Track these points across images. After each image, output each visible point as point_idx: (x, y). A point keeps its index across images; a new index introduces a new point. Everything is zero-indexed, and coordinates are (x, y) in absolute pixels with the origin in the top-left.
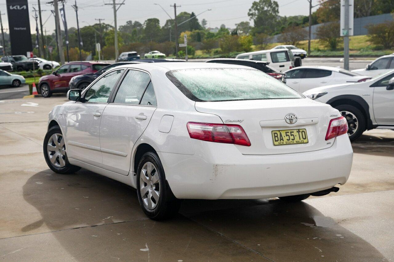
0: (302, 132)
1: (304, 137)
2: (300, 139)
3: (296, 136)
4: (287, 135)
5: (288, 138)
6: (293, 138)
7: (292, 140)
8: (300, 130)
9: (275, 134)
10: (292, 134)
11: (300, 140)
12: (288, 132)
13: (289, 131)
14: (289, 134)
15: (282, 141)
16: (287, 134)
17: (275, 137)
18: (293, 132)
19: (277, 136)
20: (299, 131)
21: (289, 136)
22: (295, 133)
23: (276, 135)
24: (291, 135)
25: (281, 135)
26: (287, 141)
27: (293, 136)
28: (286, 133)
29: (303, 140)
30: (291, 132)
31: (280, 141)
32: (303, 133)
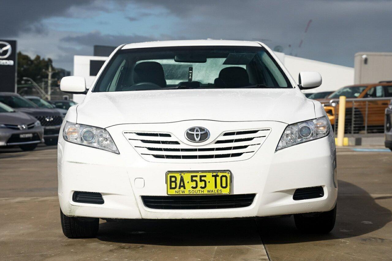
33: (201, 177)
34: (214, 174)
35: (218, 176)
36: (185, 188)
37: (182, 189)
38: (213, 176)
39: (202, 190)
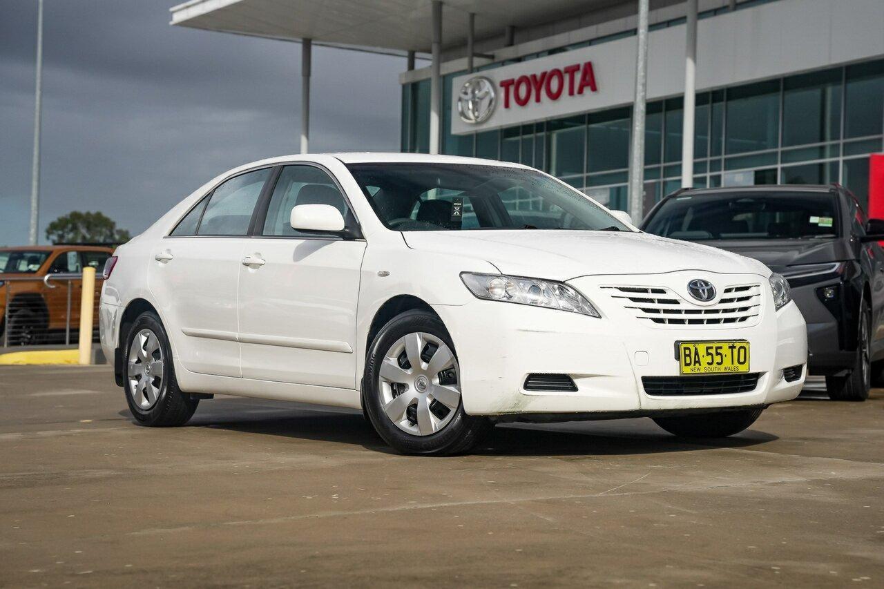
33: (717, 348)
34: (731, 345)
35: (735, 347)
36: (700, 365)
37: (697, 365)
38: (730, 347)
39: (719, 366)
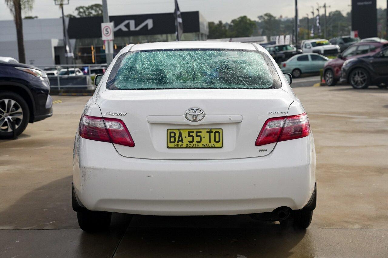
0: (215, 132)
1: (217, 140)
2: (210, 142)
3: (204, 137)
4: (189, 136)
5: (191, 139)
6: (199, 140)
7: (197, 142)
8: (212, 130)
9: (171, 133)
10: (198, 134)
11: (210, 144)
12: (193, 132)
13: (195, 131)
14: (194, 135)
15: (180, 143)
16: (191, 134)
17: (171, 137)
18: (200, 132)
19: (174, 137)
20: (210, 132)
21: (193, 136)
22: (204, 134)
23: (173, 135)
24: (197, 136)
25: (180, 135)
26: (189, 143)
27: (199, 138)
28: (189, 133)
29: (215, 143)
30: (197, 133)
31: (178, 142)
32: (217, 134)
